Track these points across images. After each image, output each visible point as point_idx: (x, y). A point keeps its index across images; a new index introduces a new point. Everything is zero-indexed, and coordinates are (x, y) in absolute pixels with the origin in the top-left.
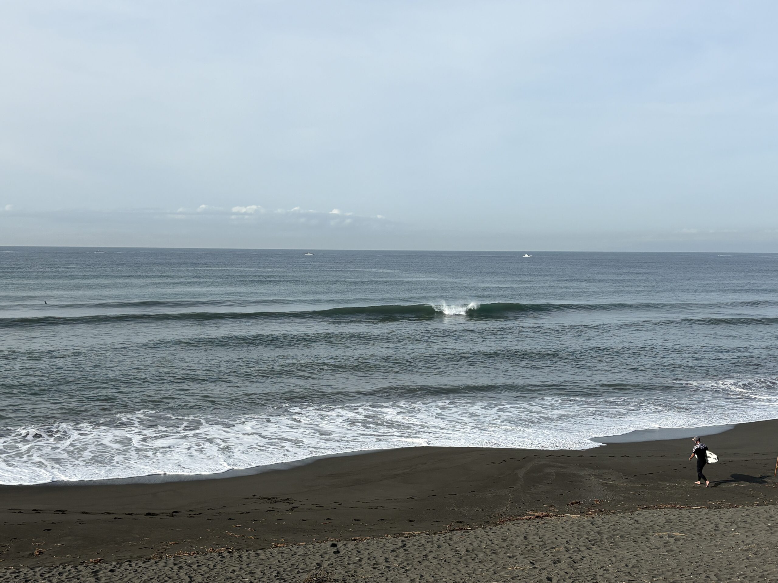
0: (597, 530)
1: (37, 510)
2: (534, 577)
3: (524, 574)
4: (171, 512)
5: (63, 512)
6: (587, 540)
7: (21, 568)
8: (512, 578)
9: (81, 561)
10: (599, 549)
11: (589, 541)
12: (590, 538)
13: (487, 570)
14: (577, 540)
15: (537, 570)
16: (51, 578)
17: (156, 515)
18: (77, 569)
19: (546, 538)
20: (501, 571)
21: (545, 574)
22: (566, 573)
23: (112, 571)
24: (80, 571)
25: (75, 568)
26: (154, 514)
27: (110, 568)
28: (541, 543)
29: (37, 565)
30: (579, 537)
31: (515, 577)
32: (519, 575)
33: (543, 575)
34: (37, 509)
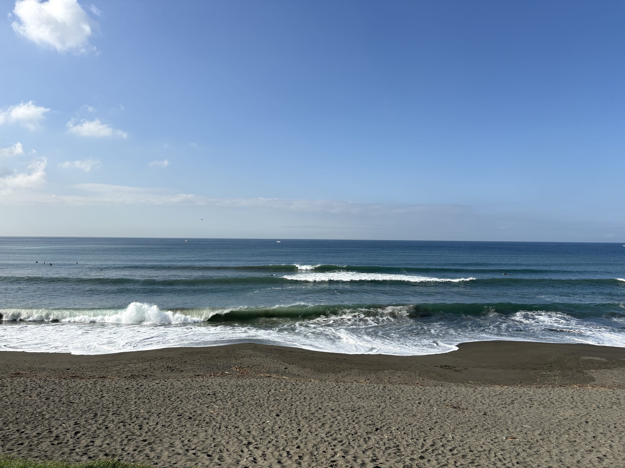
0: (616, 397)
2: (577, 420)
3: (571, 418)
6: (610, 403)
8: (564, 419)
10: (618, 408)
11: (612, 403)
12: (612, 401)
13: (549, 413)
14: (604, 402)
15: (579, 417)
19: (585, 399)
20: (558, 415)
21: (584, 419)
22: (597, 420)
28: (582, 402)
30: (605, 400)
31: (565, 419)
32: (568, 418)
33: (583, 420)
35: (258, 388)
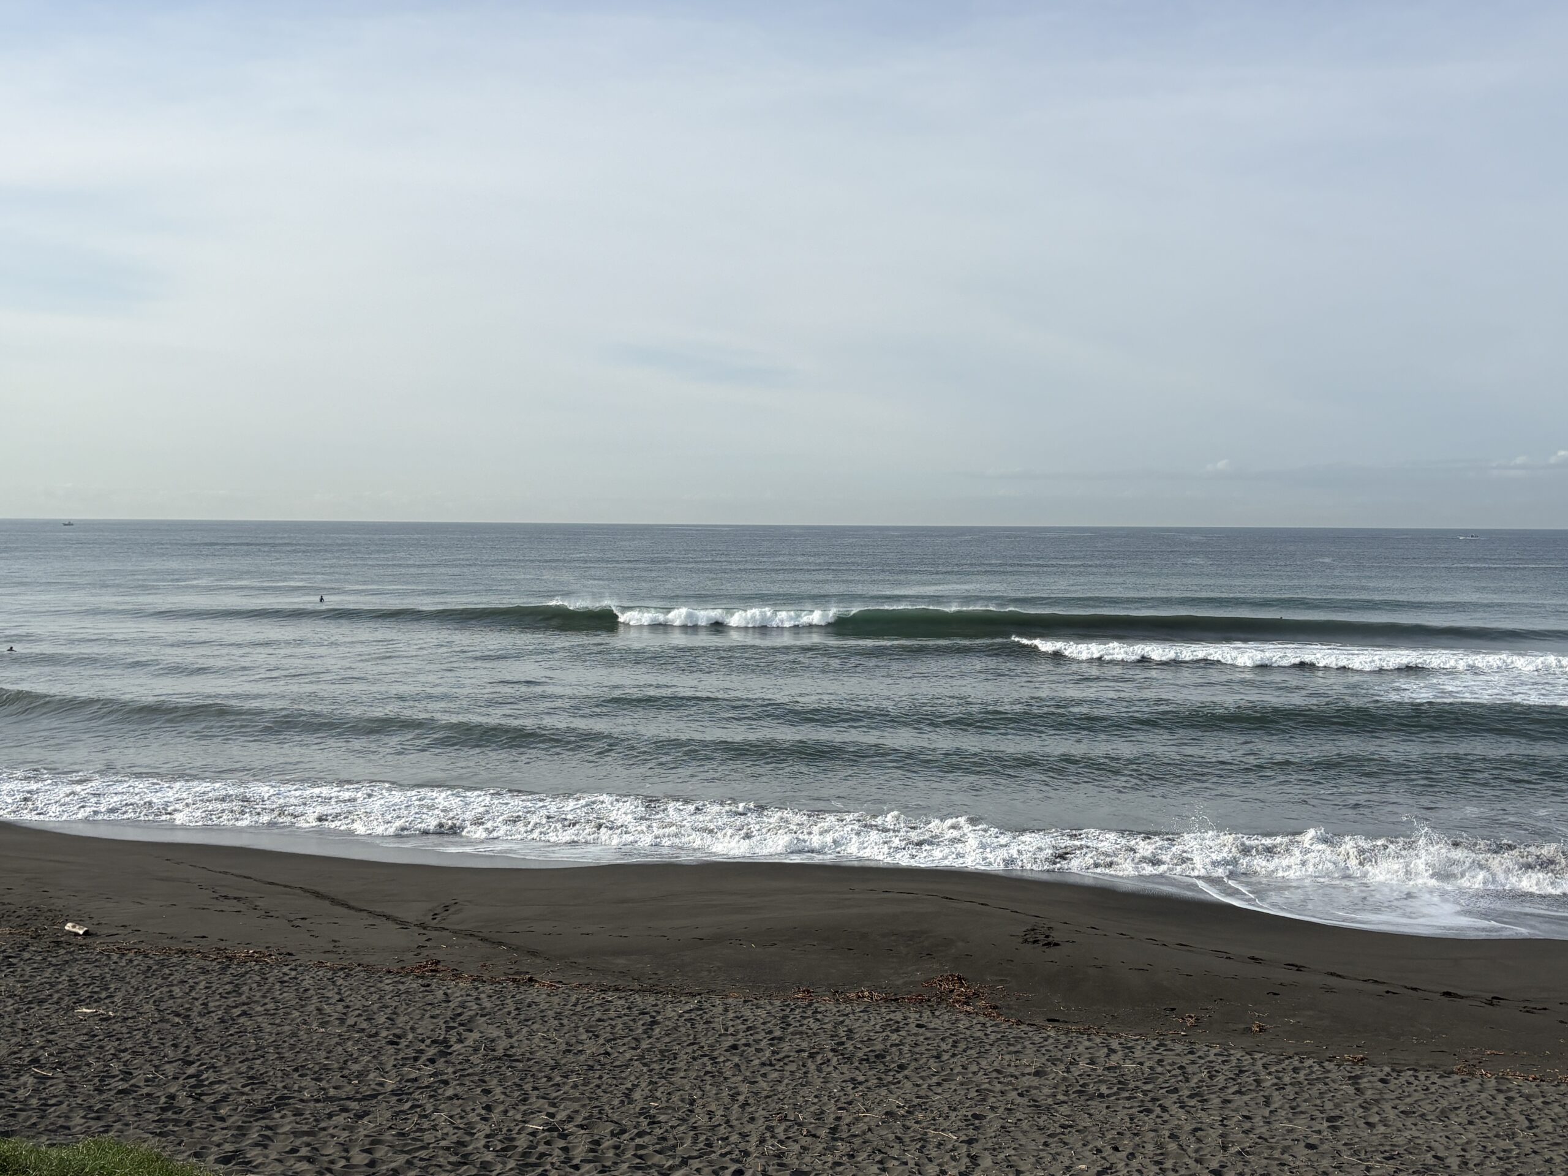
1: (1256, 959)
4: (1489, 996)
5: (1299, 968)
7: (1232, 1048)
9: (1329, 1054)
16: (1281, 1075)
17: (1462, 997)
18: (1324, 1068)
23: (1382, 1081)
24: (1329, 1071)
25: (1320, 1064)
26: (1456, 996)
27: (1381, 1075)
29: (1258, 1049)
34: (1257, 957)
35: (1028, 1051)
